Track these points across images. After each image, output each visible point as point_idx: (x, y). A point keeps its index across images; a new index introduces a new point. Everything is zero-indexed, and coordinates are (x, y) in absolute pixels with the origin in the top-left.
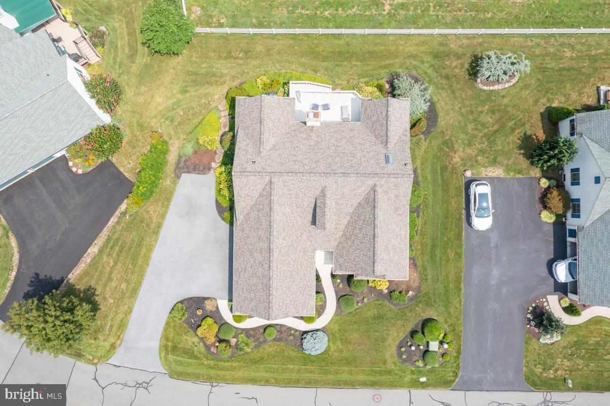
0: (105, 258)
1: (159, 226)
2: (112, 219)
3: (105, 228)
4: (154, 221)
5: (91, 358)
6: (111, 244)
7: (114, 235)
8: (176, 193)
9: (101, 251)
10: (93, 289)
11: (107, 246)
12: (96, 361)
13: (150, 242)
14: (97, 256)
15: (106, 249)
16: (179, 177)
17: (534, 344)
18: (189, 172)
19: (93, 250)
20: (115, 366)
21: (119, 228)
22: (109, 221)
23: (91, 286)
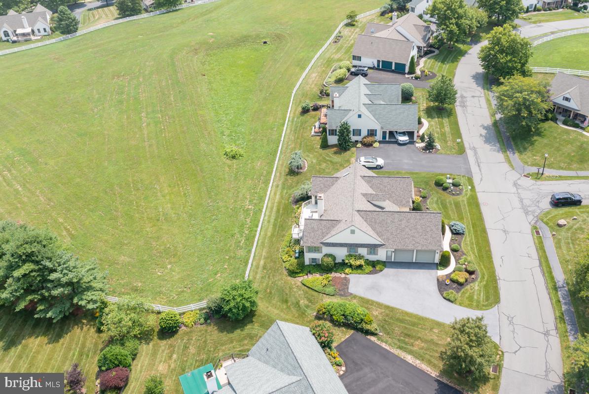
0: (415, 348)
1: (387, 307)
2: (384, 346)
3: (391, 351)
4: (383, 311)
5: (498, 356)
6: (403, 345)
7: (396, 344)
8: (362, 296)
9: (410, 352)
10: (441, 354)
11: (405, 348)
12: (500, 353)
13: (400, 313)
14: (414, 356)
15: (407, 348)
16: (351, 294)
17: (441, 151)
18: (348, 288)
19: (409, 359)
20: (500, 339)
21: (390, 340)
22: (385, 348)
23: (439, 356)
